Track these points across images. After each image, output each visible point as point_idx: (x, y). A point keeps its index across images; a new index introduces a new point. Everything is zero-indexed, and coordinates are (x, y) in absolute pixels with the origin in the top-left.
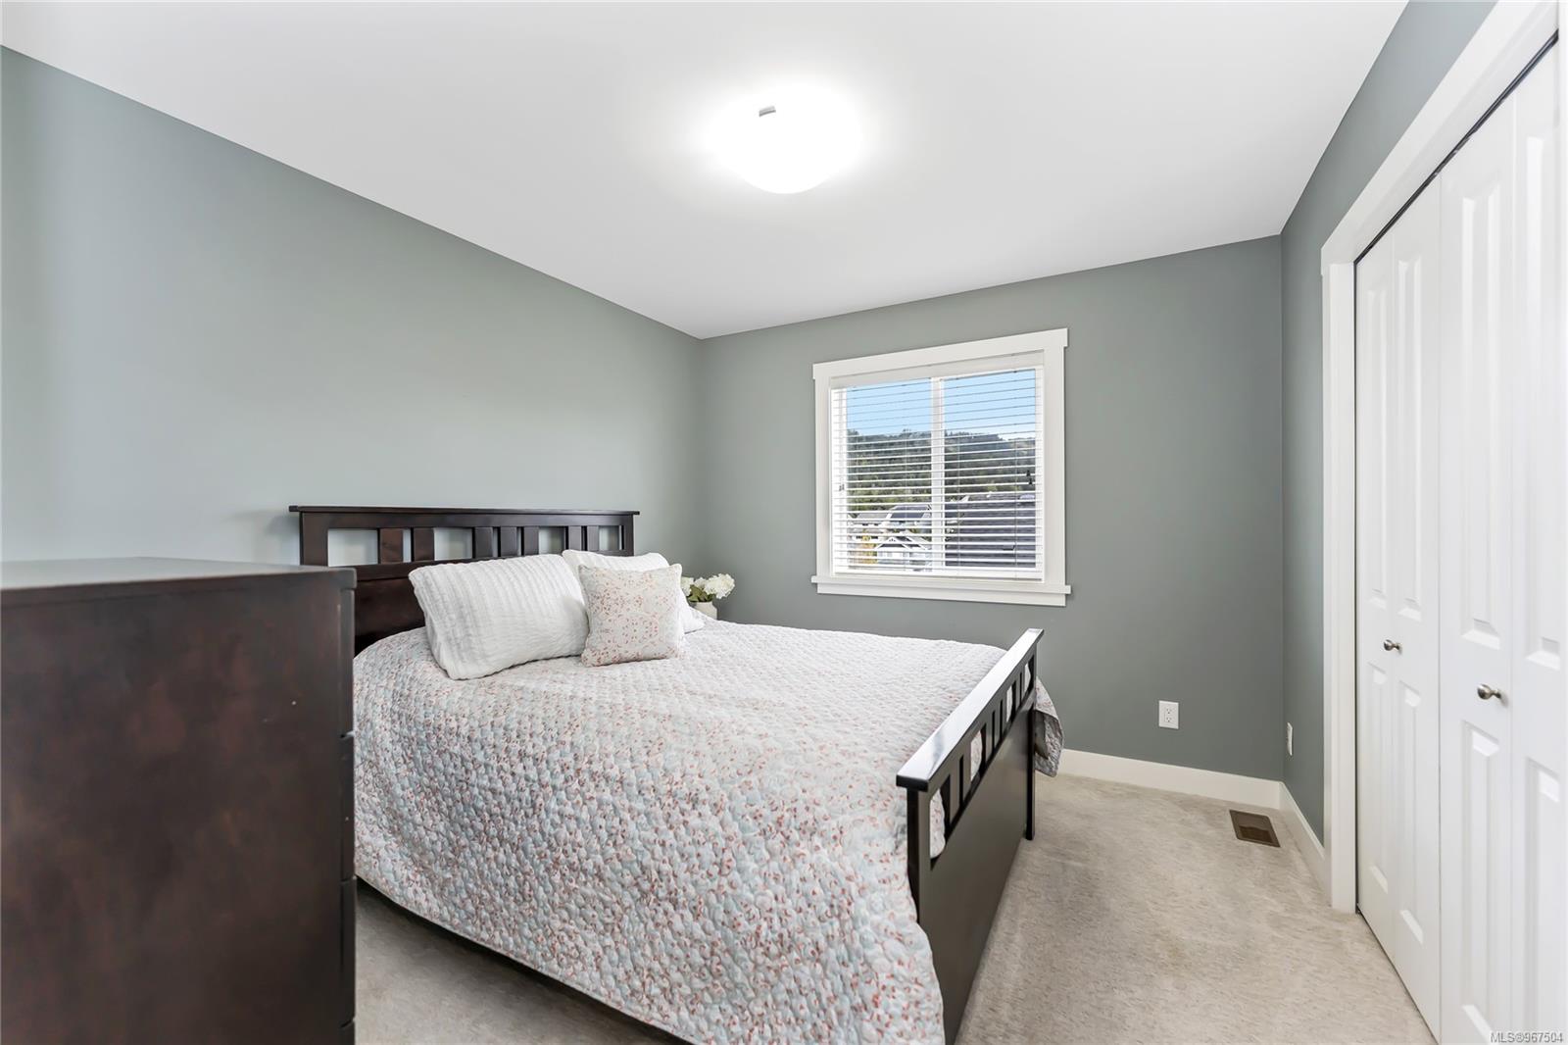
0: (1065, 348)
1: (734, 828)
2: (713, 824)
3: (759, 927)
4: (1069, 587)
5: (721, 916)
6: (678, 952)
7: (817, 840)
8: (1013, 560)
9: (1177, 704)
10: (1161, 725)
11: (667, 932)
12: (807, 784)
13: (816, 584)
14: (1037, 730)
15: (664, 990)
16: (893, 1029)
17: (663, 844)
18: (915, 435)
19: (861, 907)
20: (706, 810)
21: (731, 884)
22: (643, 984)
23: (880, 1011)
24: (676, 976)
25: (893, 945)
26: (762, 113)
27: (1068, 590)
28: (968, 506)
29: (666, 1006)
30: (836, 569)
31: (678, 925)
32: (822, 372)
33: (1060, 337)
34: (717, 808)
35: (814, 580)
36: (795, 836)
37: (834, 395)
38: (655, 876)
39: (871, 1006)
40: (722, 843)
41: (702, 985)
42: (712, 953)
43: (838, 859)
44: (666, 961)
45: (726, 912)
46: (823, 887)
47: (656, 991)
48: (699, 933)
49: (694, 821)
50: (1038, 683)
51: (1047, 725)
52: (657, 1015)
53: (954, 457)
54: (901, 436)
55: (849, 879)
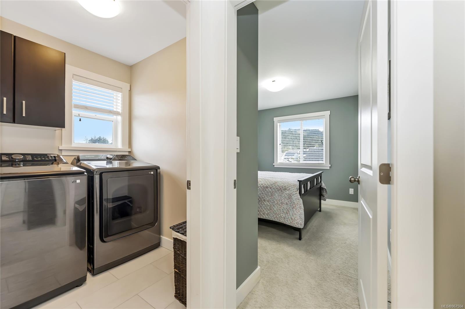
0: (330, 115)
1: (273, 190)
2: (270, 190)
3: (278, 202)
4: (330, 165)
5: (272, 201)
6: (265, 207)
7: (286, 191)
8: (318, 160)
9: (353, 189)
10: (350, 193)
11: (264, 205)
12: (284, 184)
13: (274, 165)
14: (322, 191)
15: (263, 213)
16: (297, 209)
17: (262, 193)
18: (292, 130)
19: (293, 197)
20: (269, 188)
21: (274, 197)
22: (260, 213)
23: (296, 207)
24: (265, 211)
25: (297, 200)
26: (273, 81)
27: (330, 166)
28: (308, 152)
29: (263, 215)
30: (279, 161)
31: (265, 204)
32: (275, 119)
33: (328, 113)
34: (271, 188)
35: (274, 164)
36: (283, 190)
37: (278, 124)
38: (261, 198)
39: (295, 207)
40: (272, 192)
41: (269, 212)
42: (271, 207)
43: (289, 192)
44: (263, 209)
45: (273, 201)
46: (287, 196)
47: (262, 213)
48: (269, 204)
49: (267, 190)
50: (322, 182)
51: (324, 191)
52: (261, 217)
53: (305, 136)
54: (288, 130)
55: (291, 194)
